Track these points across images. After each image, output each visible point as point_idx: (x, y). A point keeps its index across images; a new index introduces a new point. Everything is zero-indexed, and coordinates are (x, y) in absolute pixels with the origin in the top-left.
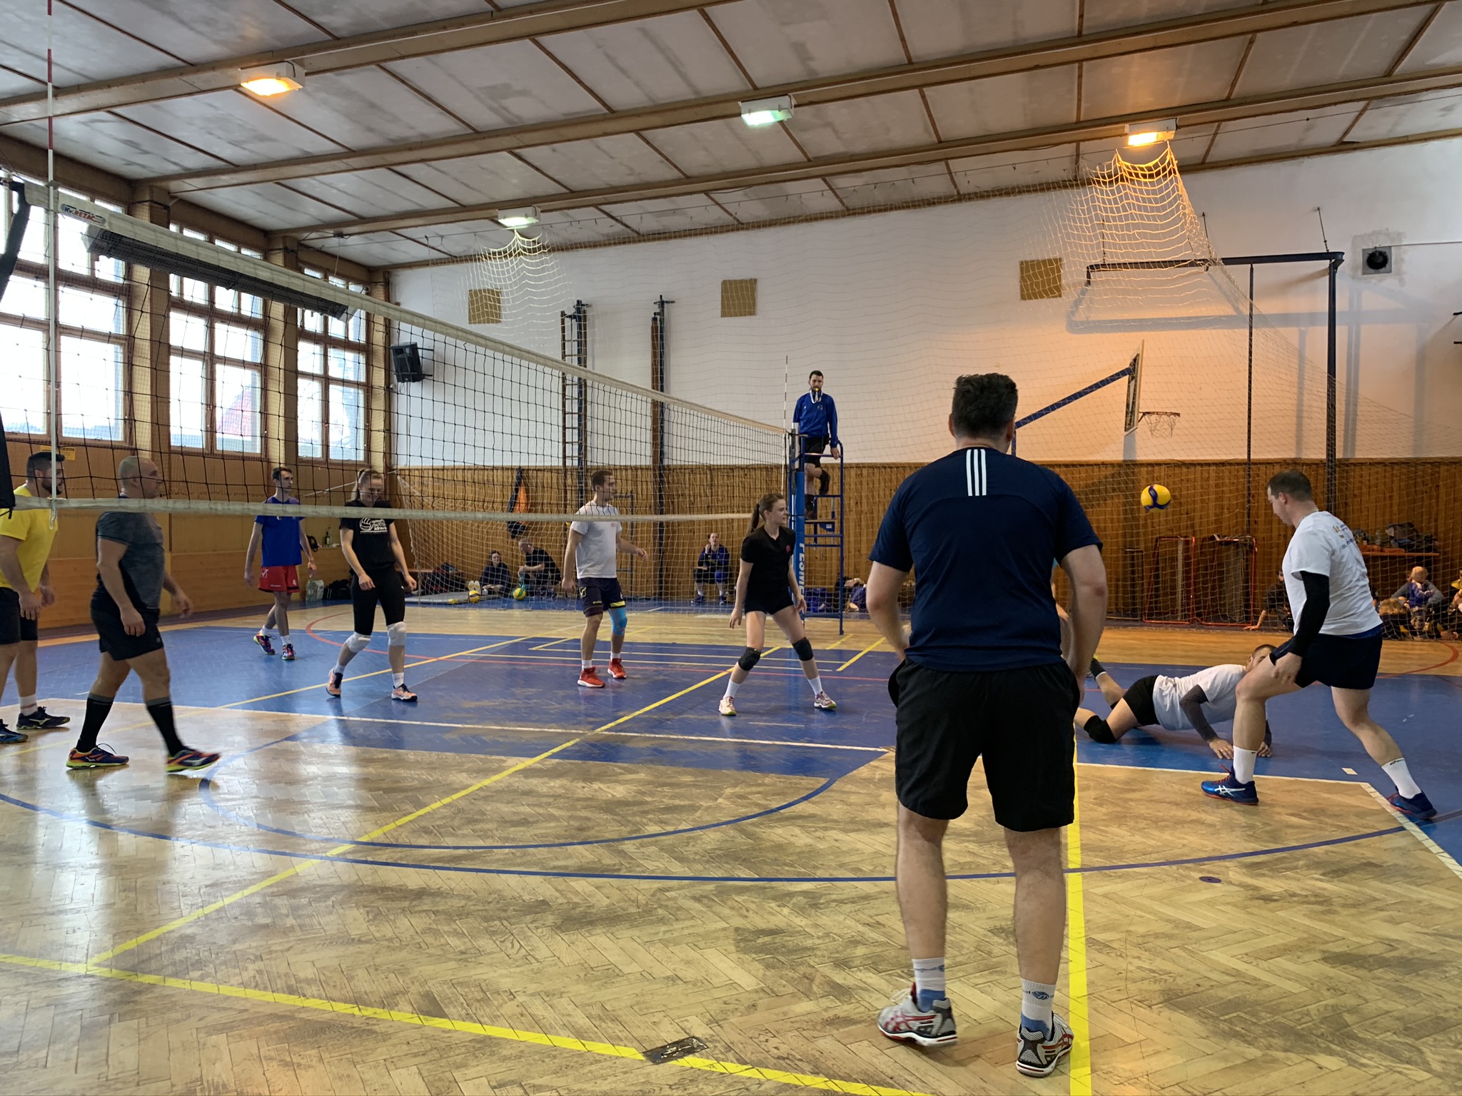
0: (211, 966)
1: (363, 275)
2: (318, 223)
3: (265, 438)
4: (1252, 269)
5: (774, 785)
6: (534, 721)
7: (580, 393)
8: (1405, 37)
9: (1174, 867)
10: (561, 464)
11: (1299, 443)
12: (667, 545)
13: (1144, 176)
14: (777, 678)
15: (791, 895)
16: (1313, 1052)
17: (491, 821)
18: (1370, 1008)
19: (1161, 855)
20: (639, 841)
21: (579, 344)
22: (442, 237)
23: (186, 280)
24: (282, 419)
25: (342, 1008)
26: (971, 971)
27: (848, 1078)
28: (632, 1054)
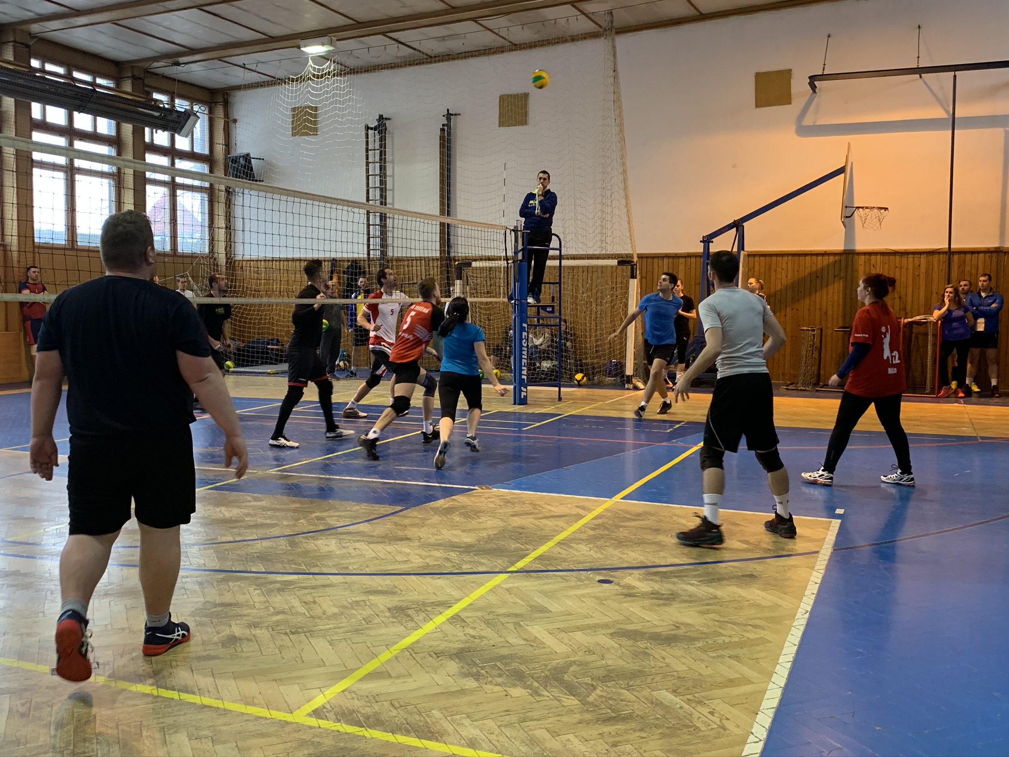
1: (205, 96)
2: (158, 54)
4: (955, 76)
5: (357, 511)
7: (381, 196)
10: (366, 256)
21: (381, 153)
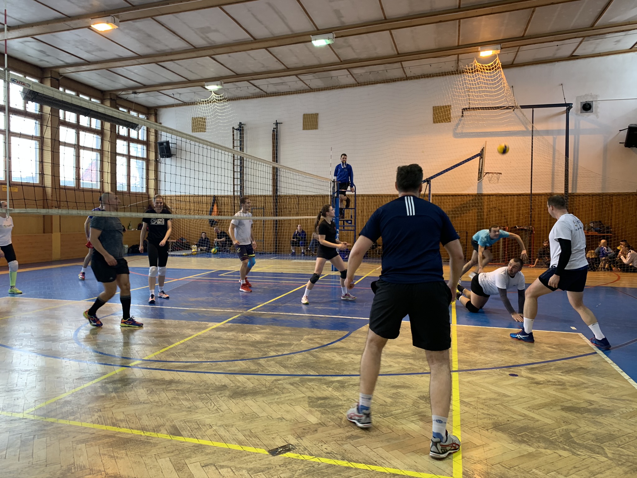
0: (79, 414)
1: (145, 111)
2: (126, 87)
3: (102, 182)
4: (533, 111)
5: (325, 334)
6: (221, 307)
7: (241, 163)
8: (600, 10)
9: (498, 370)
10: (232, 194)
11: (553, 186)
12: (279, 230)
13: (487, 70)
14: (327, 288)
15: (332, 382)
16: (557, 449)
17: (202, 350)
18: (581, 430)
19: (492, 365)
20: (266, 359)
21: (240, 141)
22: (180, 94)
23: (67, 112)
24: (109, 174)
25: (136, 432)
26: (410, 415)
27: (357, 462)
28: (263, 451)
